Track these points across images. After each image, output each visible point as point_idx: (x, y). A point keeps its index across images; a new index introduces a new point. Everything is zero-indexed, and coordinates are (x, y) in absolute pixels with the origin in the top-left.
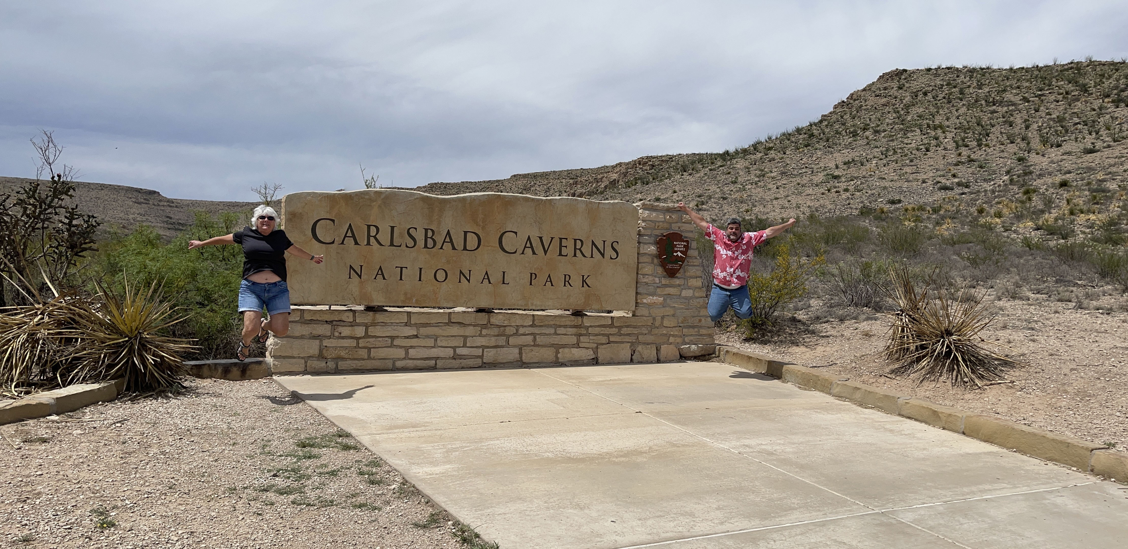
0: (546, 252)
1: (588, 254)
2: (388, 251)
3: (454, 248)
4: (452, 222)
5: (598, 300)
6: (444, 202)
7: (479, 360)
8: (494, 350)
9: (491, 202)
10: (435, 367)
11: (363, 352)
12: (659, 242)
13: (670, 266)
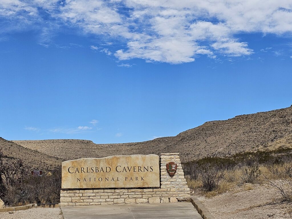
0: (130, 171)
1: (143, 171)
2: (87, 174)
3: (103, 172)
4: (103, 165)
5: (147, 184)
6: (99, 160)
7: (113, 202)
8: (117, 200)
9: (113, 158)
10: (101, 204)
11: (82, 201)
12: (167, 165)
13: (171, 172)
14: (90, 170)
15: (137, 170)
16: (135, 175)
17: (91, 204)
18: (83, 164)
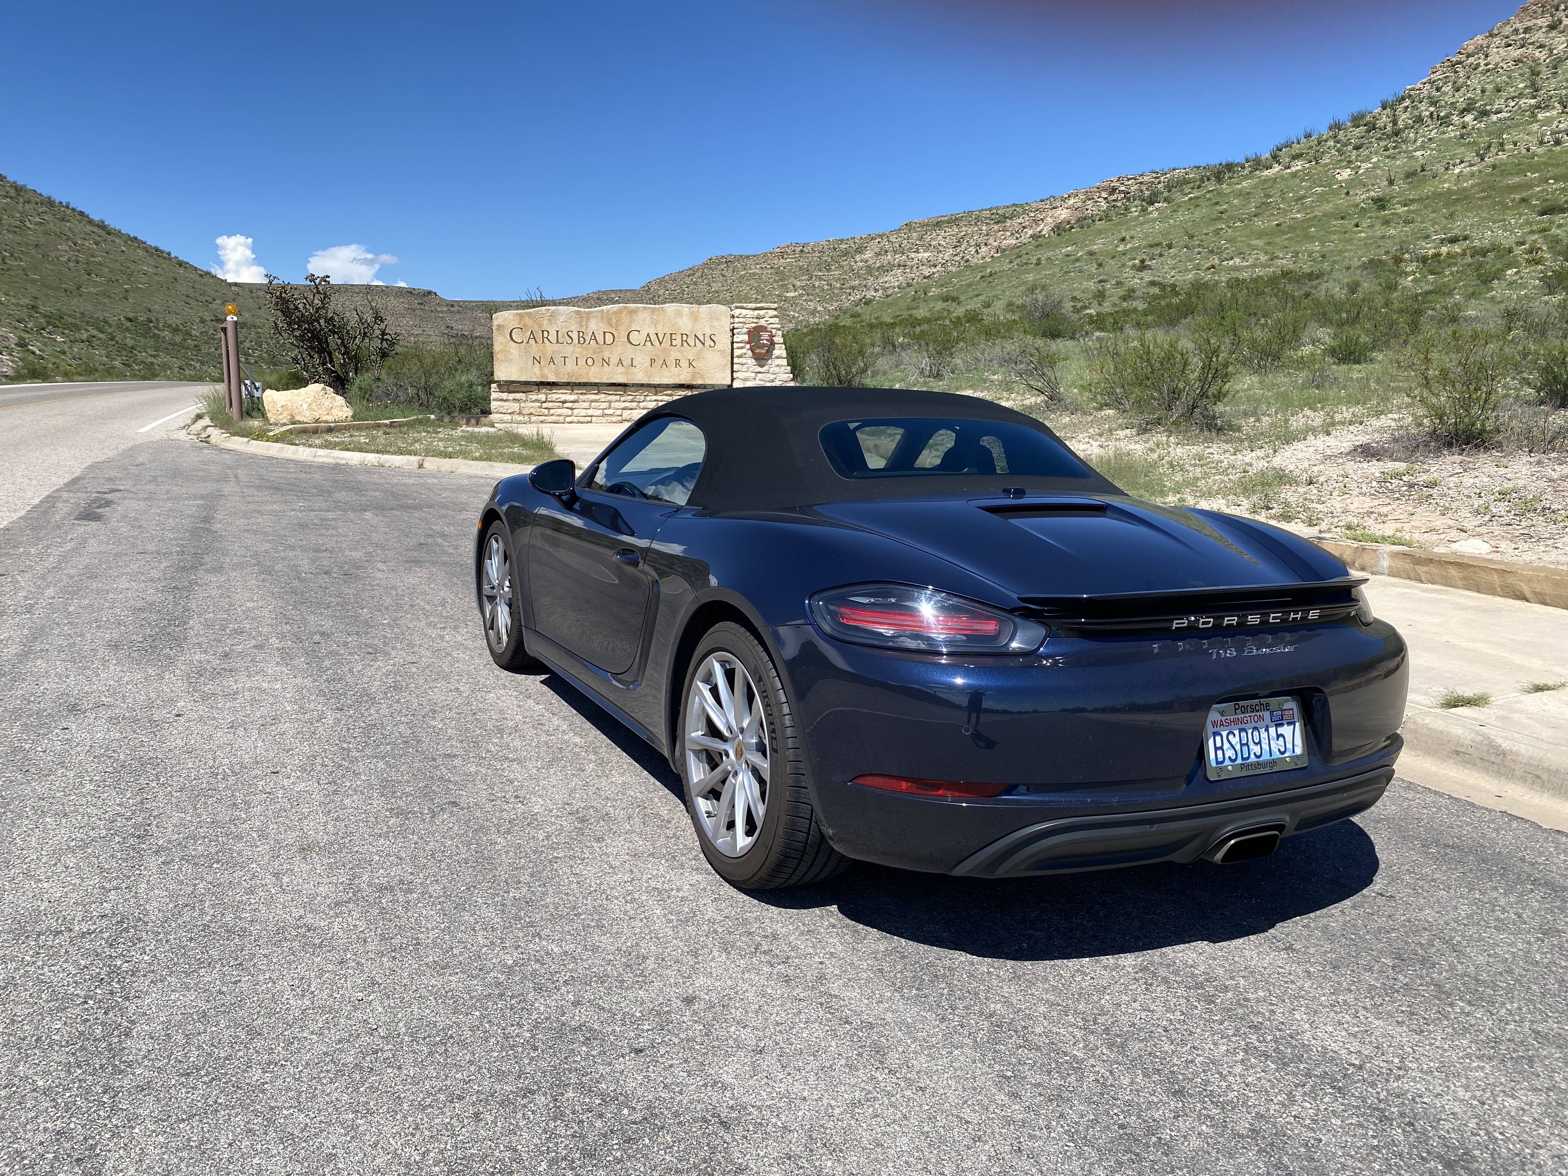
0: (661, 343)
1: (692, 344)
2: (556, 347)
3: (597, 343)
4: (595, 326)
5: (702, 377)
6: (589, 313)
7: (620, 418)
8: (629, 412)
9: (620, 311)
10: (591, 422)
11: (546, 411)
12: (749, 333)
13: (758, 351)
14: (563, 337)
15: (678, 342)
16: (674, 354)
17: (568, 419)
18: (545, 322)
